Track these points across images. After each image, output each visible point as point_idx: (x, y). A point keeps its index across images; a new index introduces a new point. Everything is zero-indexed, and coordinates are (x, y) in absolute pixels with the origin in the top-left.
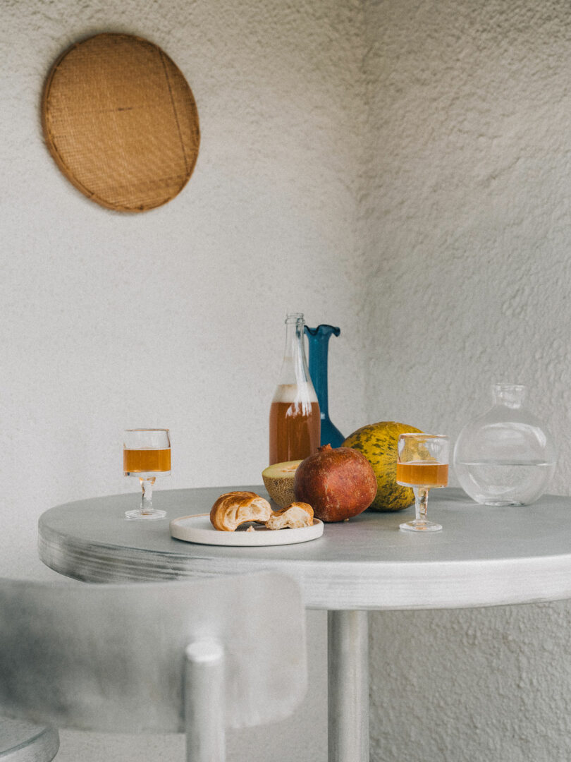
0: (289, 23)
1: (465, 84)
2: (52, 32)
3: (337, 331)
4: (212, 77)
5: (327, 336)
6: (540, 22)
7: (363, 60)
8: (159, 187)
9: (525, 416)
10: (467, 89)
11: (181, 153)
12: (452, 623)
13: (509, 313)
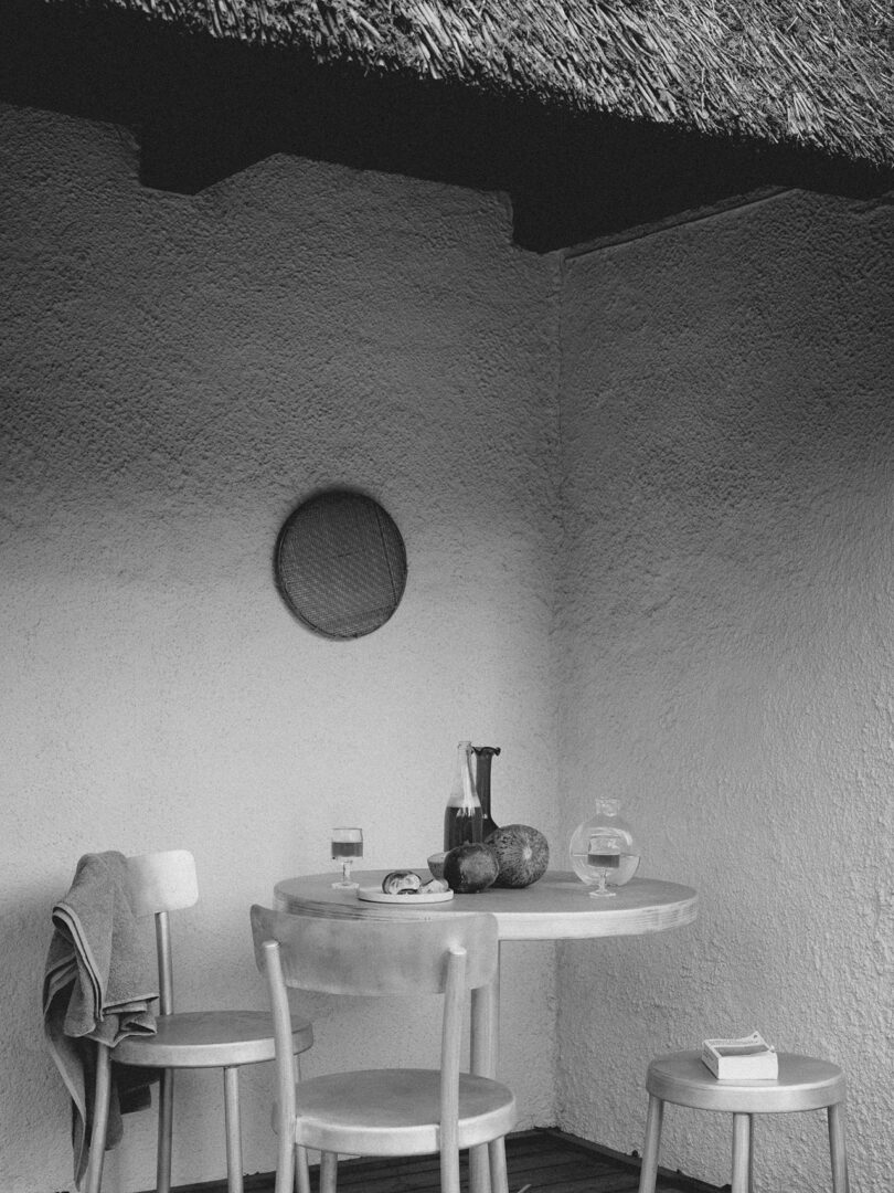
0: (489, 462)
1: (635, 525)
2: (285, 497)
3: (497, 751)
4: (420, 517)
5: (491, 755)
6: (688, 486)
7: (560, 487)
8: (371, 617)
9: (620, 823)
10: (637, 529)
11: (390, 587)
12: (621, 994)
13: (664, 726)
